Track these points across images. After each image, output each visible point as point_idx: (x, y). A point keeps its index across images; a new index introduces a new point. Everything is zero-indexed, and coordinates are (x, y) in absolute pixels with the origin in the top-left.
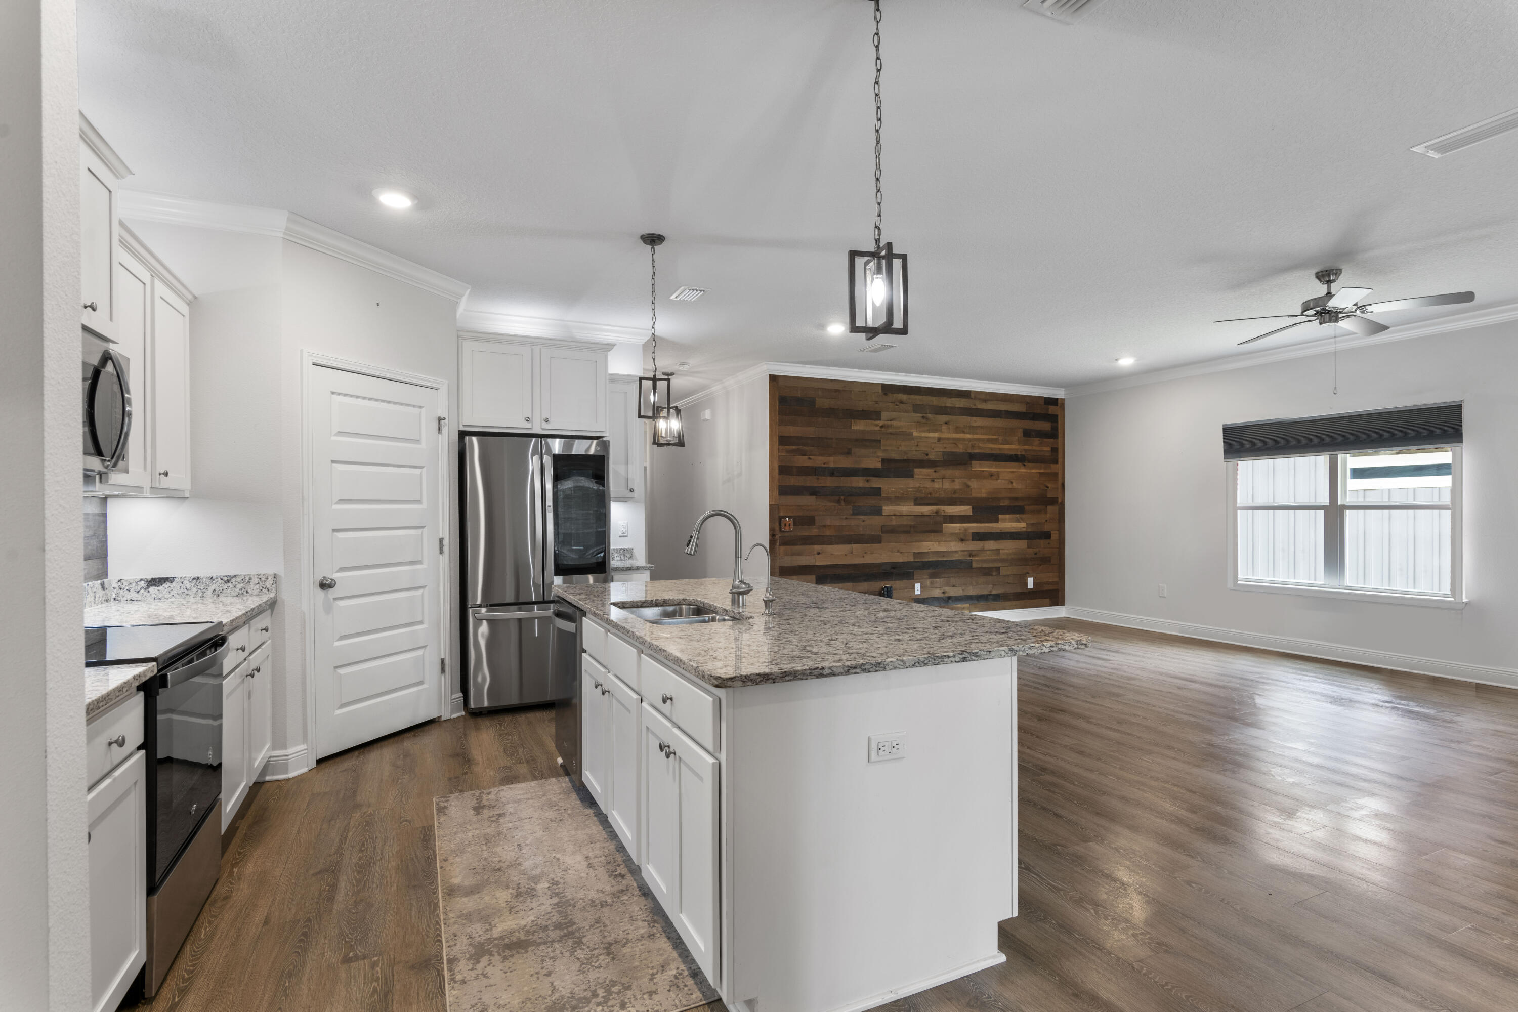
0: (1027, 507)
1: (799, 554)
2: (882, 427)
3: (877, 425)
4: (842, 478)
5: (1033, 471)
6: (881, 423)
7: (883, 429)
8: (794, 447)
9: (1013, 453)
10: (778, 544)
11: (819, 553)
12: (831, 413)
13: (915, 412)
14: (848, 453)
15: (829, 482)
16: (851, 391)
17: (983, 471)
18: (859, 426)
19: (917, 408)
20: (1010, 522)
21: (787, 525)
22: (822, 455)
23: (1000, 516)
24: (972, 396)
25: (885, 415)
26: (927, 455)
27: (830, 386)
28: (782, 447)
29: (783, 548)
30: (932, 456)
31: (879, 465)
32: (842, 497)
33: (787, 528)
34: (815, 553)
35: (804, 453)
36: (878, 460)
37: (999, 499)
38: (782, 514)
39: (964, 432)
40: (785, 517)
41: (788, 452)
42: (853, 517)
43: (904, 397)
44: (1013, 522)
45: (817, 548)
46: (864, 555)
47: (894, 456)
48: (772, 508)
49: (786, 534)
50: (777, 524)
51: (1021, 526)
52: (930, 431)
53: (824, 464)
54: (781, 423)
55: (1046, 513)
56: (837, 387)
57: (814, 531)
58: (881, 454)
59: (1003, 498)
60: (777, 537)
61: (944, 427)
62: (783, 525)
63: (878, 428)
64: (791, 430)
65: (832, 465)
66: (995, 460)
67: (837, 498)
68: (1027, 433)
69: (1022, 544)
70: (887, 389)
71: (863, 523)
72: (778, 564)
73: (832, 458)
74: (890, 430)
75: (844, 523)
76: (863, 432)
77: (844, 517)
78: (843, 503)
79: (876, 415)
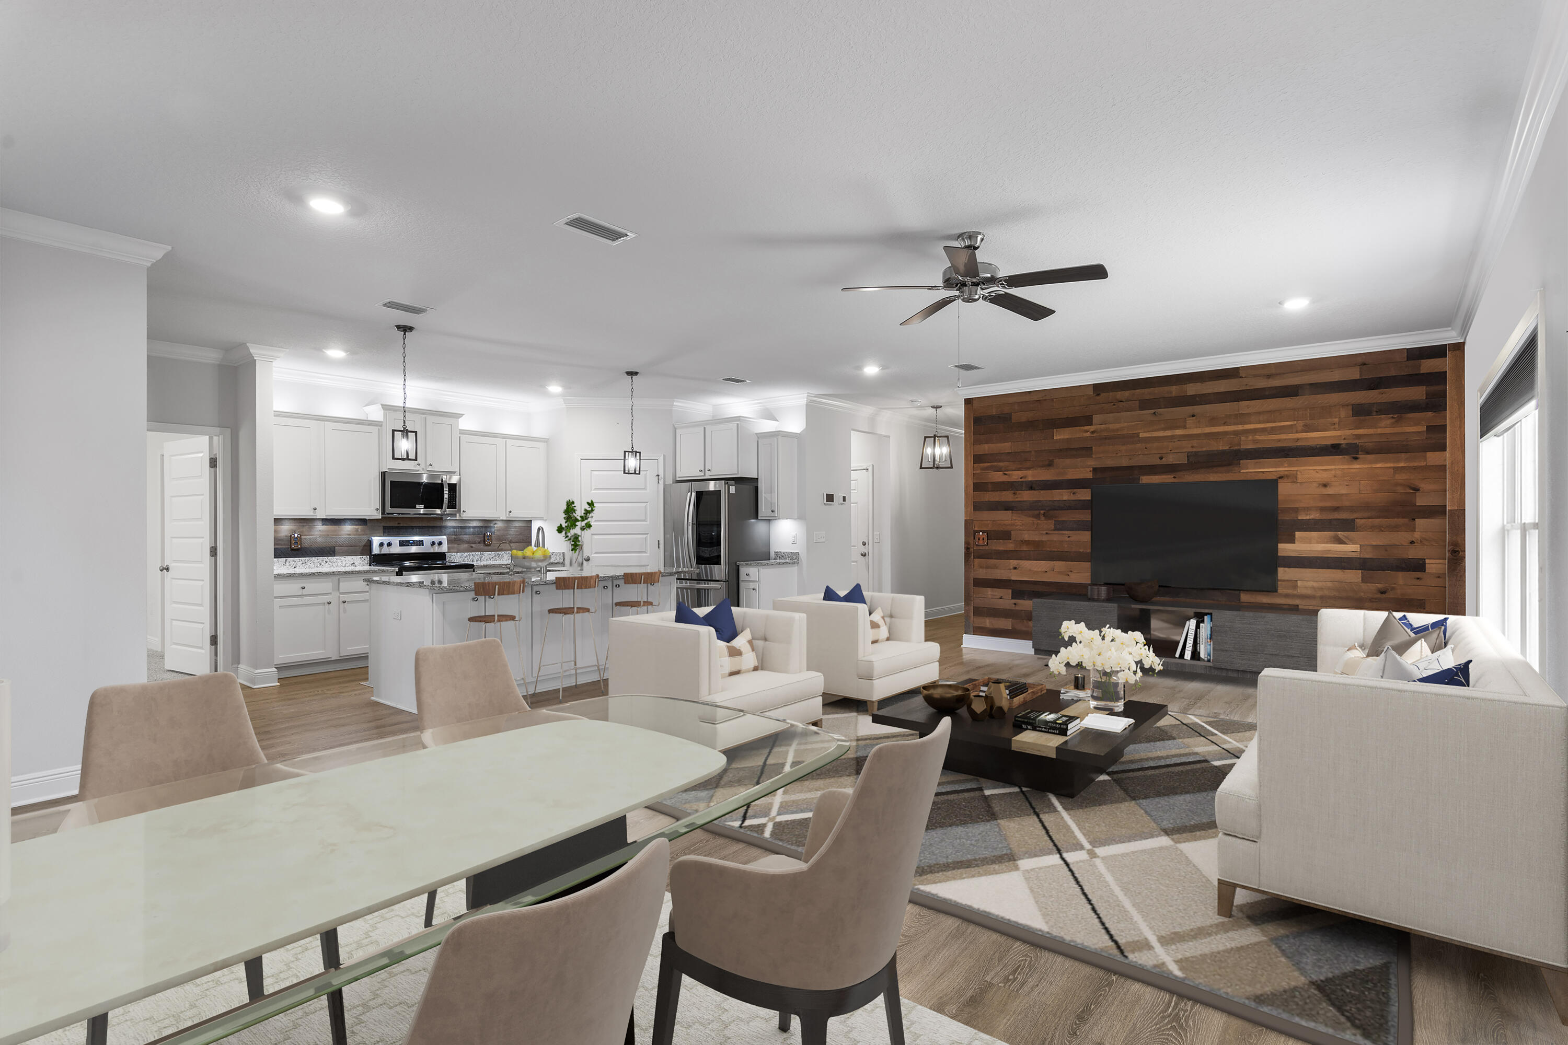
0: (1359, 522)
1: (995, 567)
2: (1093, 432)
3: (1087, 431)
4: (1042, 492)
5: (1379, 465)
6: (1092, 428)
7: (1095, 435)
8: (989, 464)
9: (1329, 442)
10: (972, 557)
11: (1015, 568)
12: (1030, 425)
13: (1142, 408)
14: (1050, 465)
15: (1027, 496)
16: (1052, 399)
17: (1263, 472)
18: (1062, 435)
19: (1145, 405)
20: (1318, 543)
21: (981, 539)
22: (1019, 469)
23: (1297, 534)
24: (1242, 374)
25: (1096, 418)
26: (1161, 458)
27: (1027, 398)
28: (977, 465)
29: (977, 561)
30: (1170, 459)
31: (1090, 475)
32: (1042, 512)
33: (981, 542)
34: (1012, 567)
35: (999, 470)
36: (1088, 470)
37: (1296, 510)
38: (976, 529)
39: (1225, 424)
40: (978, 532)
41: (982, 469)
42: (1054, 532)
43: (1127, 394)
44: (1327, 543)
45: (1014, 563)
46: (1069, 573)
47: (1110, 463)
48: (968, 523)
49: (981, 548)
50: (973, 538)
51: (1350, 549)
52: (1164, 429)
53: (1021, 478)
54: (976, 442)
55: (1413, 530)
56: (1035, 398)
57: (1010, 546)
58: (1092, 463)
59: (1307, 509)
60: (972, 550)
61: (1190, 421)
62: (977, 539)
63: (1088, 434)
64: (986, 448)
65: (1030, 479)
66: (1287, 456)
67: (1037, 512)
68: (1361, 412)
69: (1353, 576)
70: (1099, 388)
71: (1067, 539)
72: (973, 575)
73: (1030, 472)
74: (1105, 434)
75: (1045, 538)
76: (1068, 440)
77: (1045, 532)
78: (1042, 518)
79: (1088, 420)
